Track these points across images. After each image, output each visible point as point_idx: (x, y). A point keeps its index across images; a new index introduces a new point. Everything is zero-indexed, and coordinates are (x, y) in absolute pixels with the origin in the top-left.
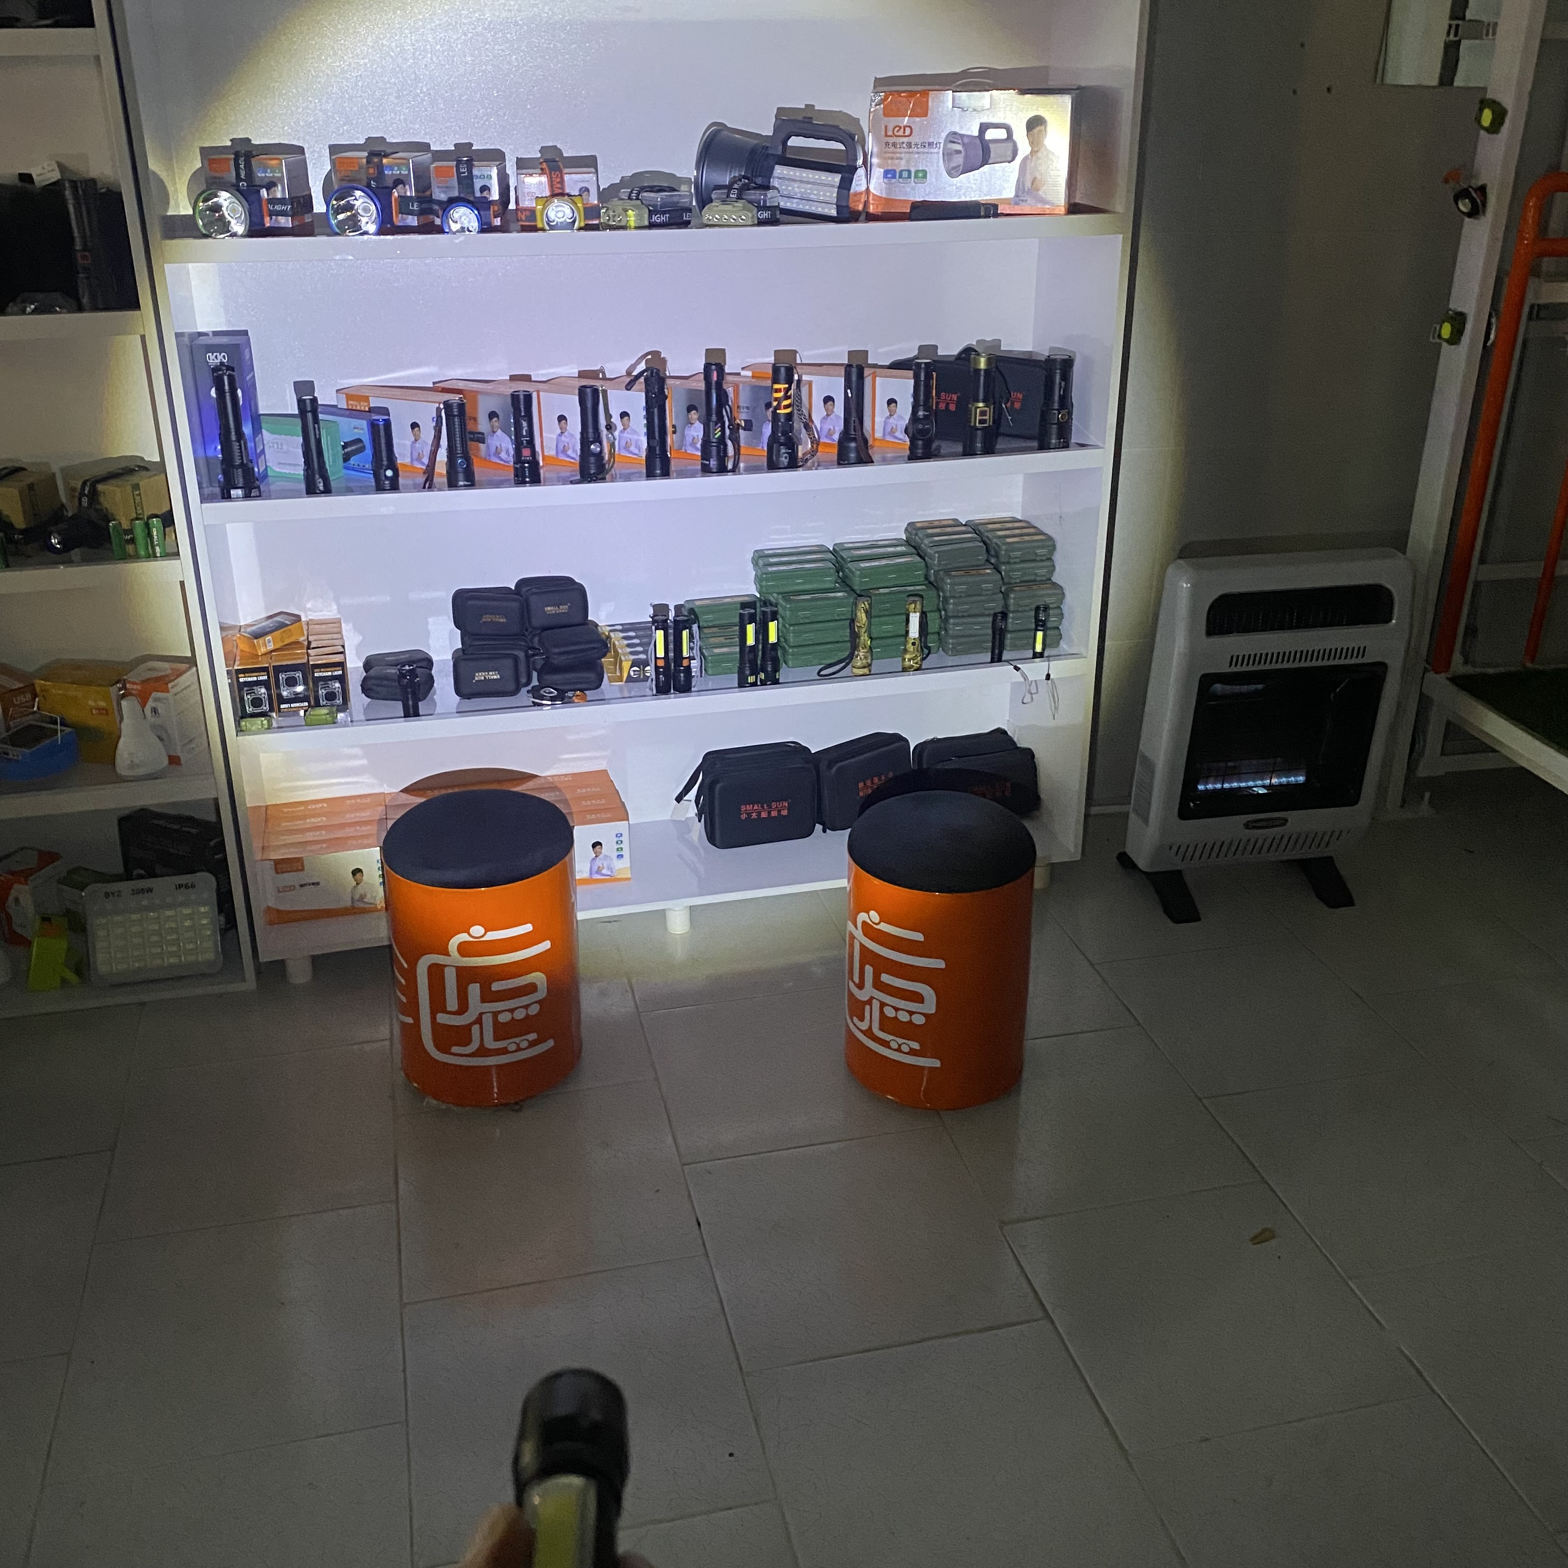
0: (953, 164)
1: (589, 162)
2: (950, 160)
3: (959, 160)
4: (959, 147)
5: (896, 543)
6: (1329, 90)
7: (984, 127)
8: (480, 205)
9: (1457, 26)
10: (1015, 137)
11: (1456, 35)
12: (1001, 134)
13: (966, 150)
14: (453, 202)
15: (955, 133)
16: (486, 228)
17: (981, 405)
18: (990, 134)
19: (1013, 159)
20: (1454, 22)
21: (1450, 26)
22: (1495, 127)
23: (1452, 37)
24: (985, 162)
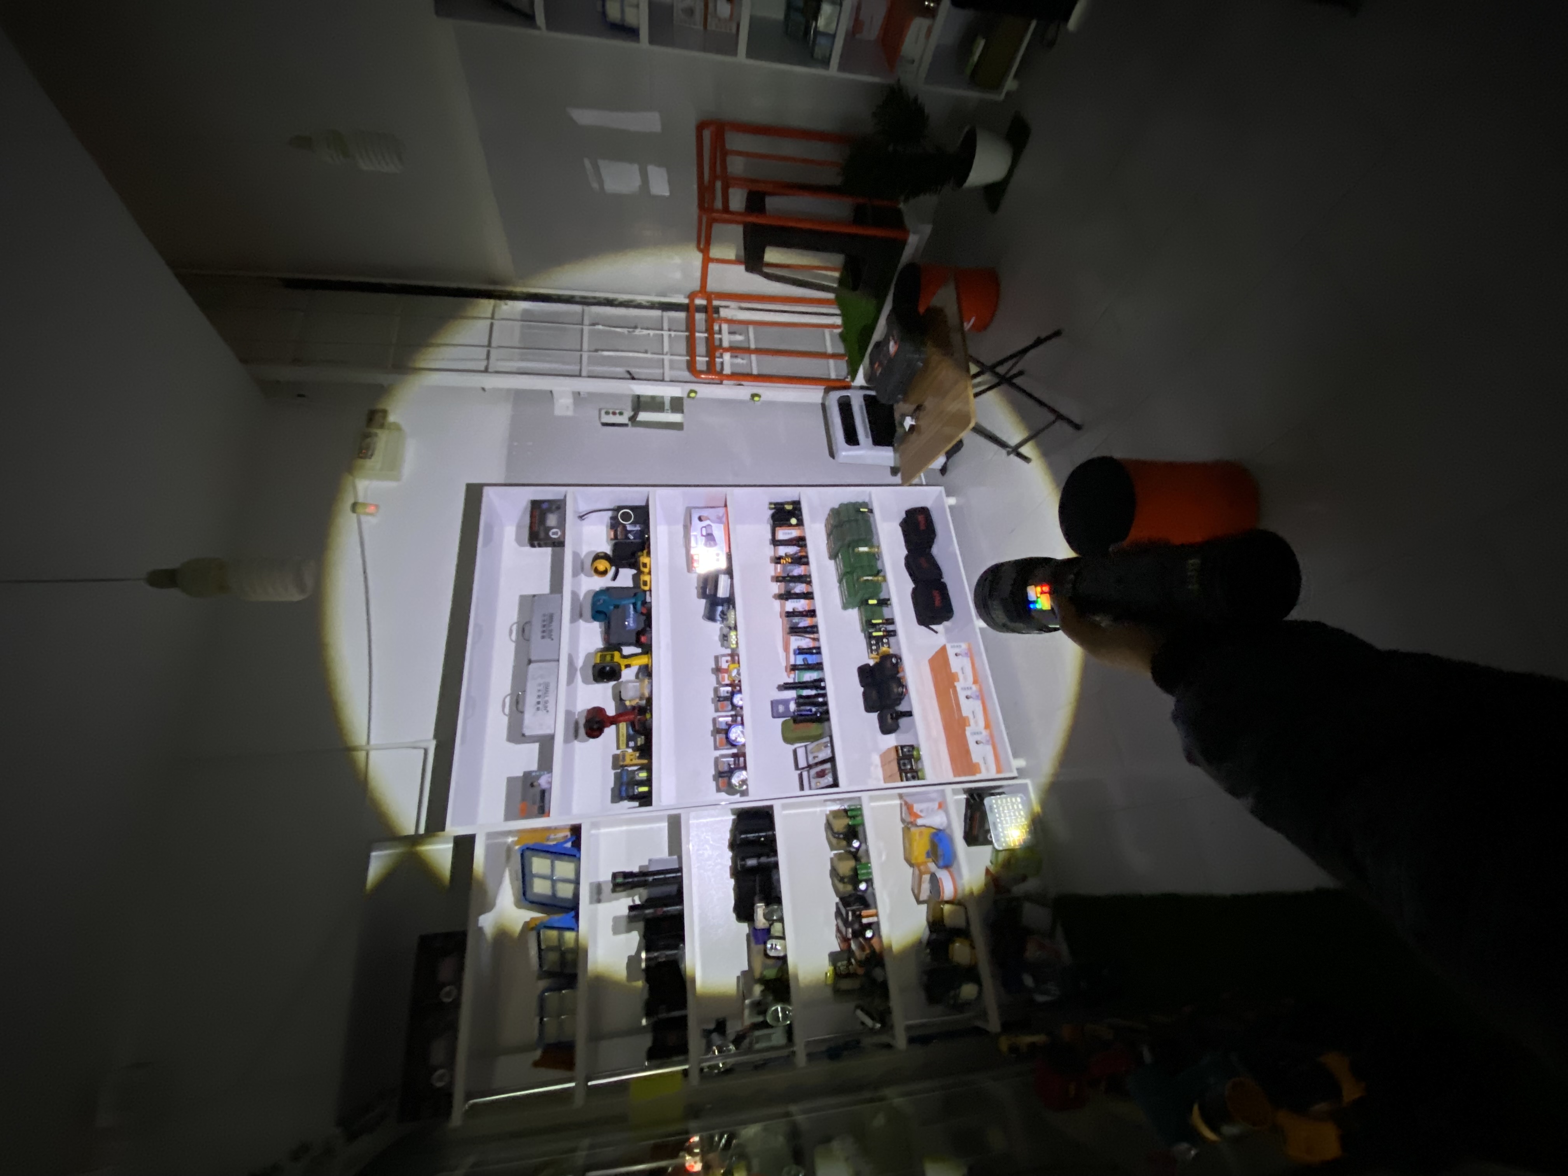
1: (717, 659)
2: (712, 545)
3: (712, 543)
5: (836, 562)
7: (702, 535)
8: (733, 694)
10: (704, 525)
12: (704, 530)
13: (709, 541)
14: (732, 703)
16: (740, 692)
18: (704, 533)
19: (711, 526)
22: (695, 392)
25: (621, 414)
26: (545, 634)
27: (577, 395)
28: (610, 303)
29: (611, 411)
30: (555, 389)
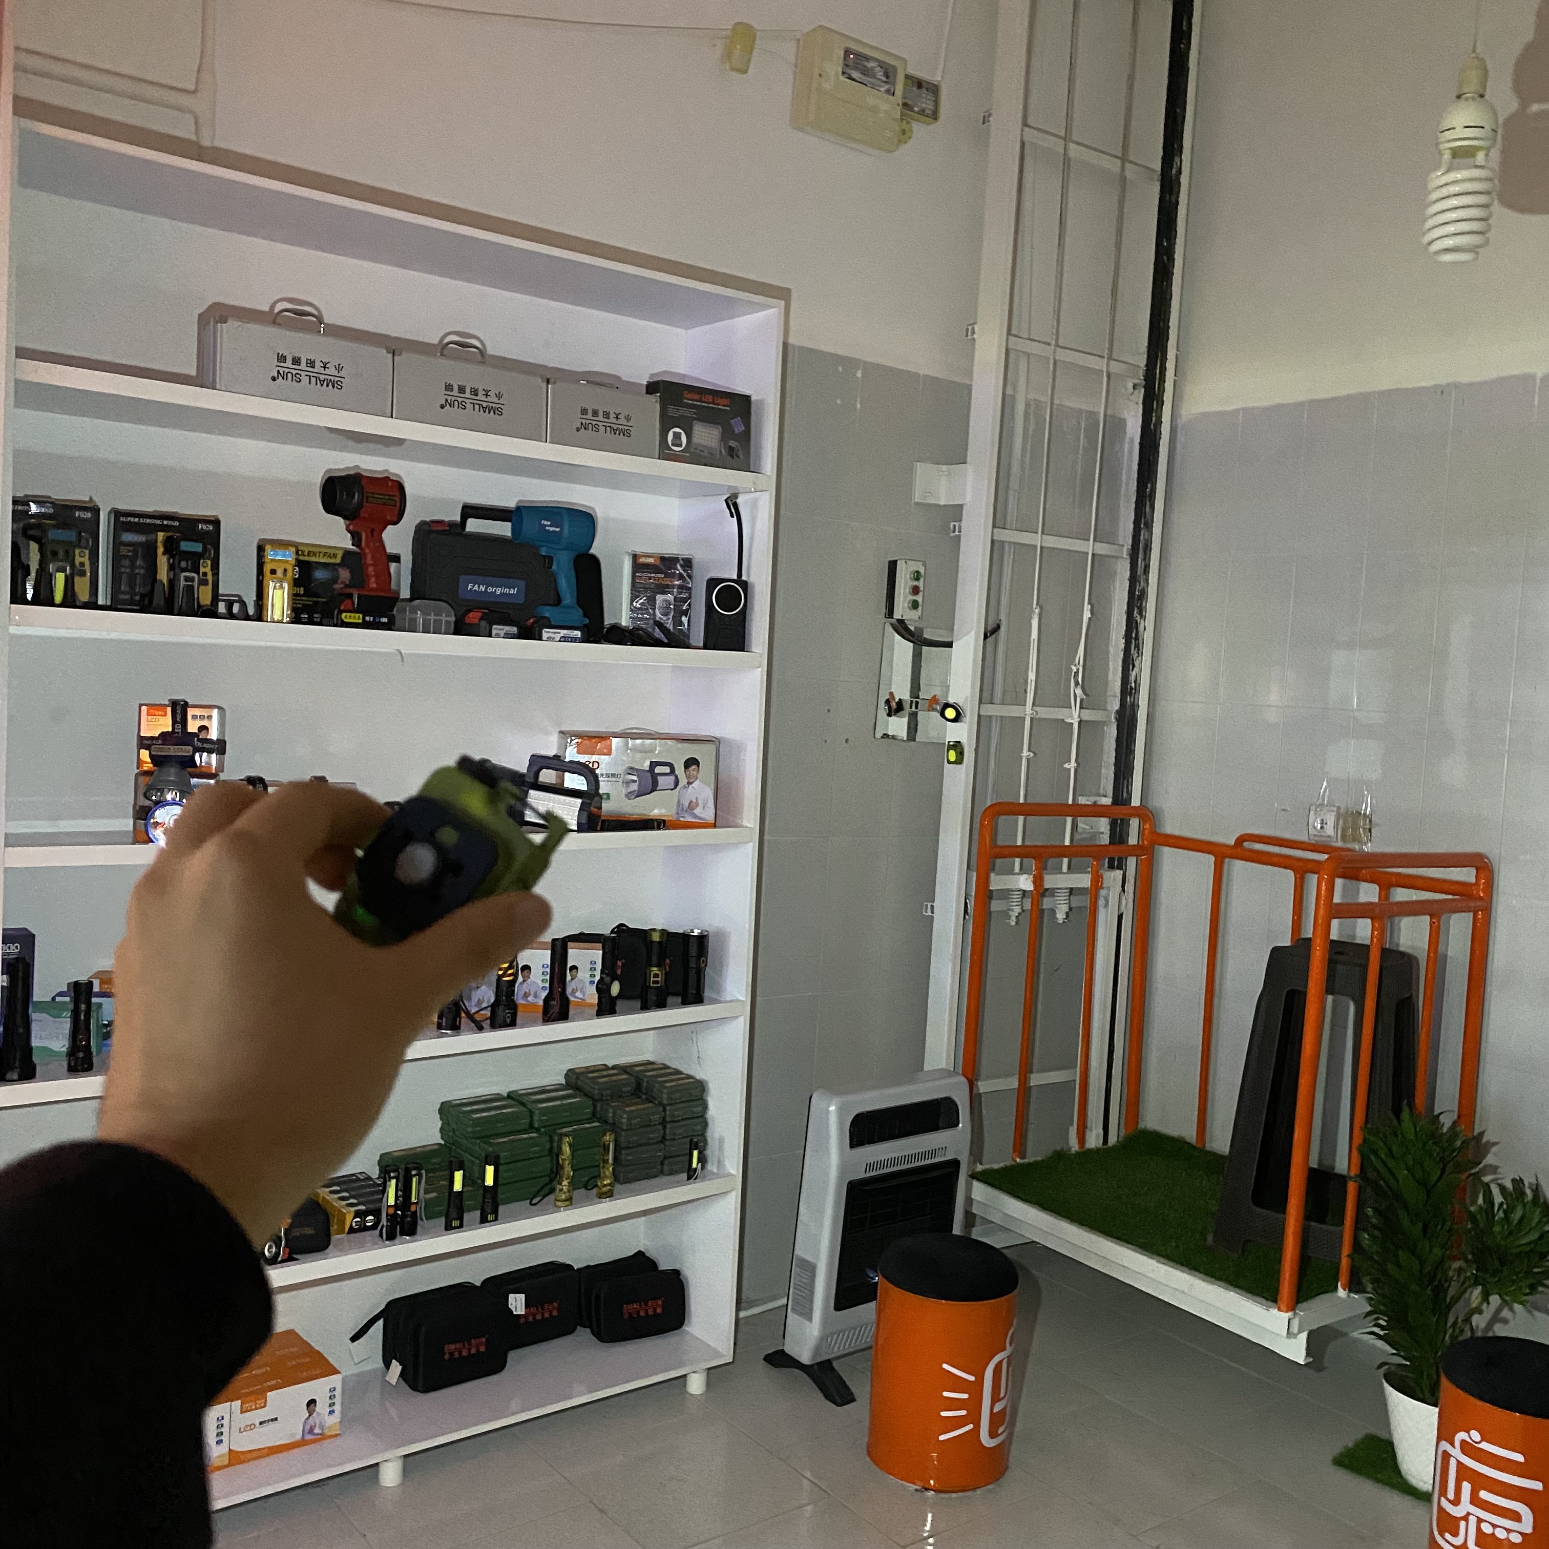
0: (630, 790)
2: (627, 787)
3: (635, 787)
4: (635, 778)
5: (560, 1088)
6: (847, 741)
7: (653, 765)
9: (917, 703)
10: (677, 772)
11: (917, 707)
12: (666, 769)
13: (640, 781)
15: (632, 768)
17: (655, 969)
18: (658, 770)
19: (675, 788)
20: (914, 700)
21: (912, 702)
23: (913, 709)
24: (654, 789)
25: (915, 605)
26: (456, 392)
27: (956, 511)
28: (1136, 601)
29: (920, 584)
30: (969, 469)
